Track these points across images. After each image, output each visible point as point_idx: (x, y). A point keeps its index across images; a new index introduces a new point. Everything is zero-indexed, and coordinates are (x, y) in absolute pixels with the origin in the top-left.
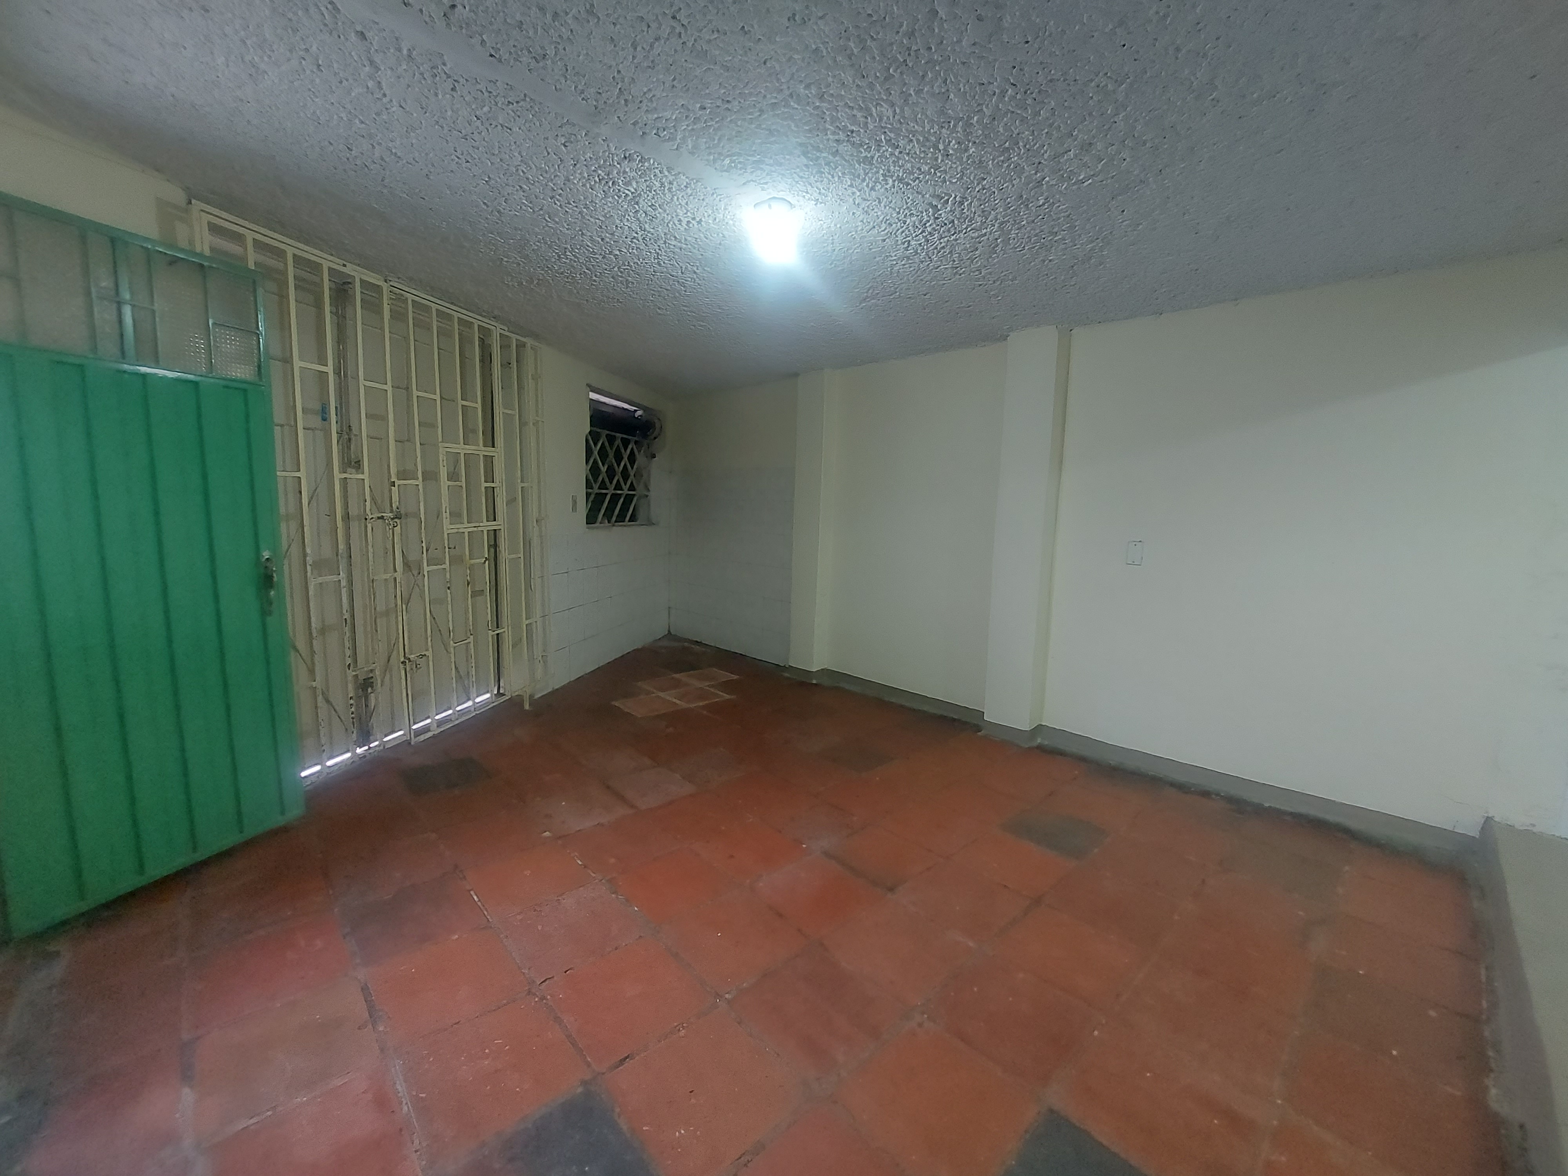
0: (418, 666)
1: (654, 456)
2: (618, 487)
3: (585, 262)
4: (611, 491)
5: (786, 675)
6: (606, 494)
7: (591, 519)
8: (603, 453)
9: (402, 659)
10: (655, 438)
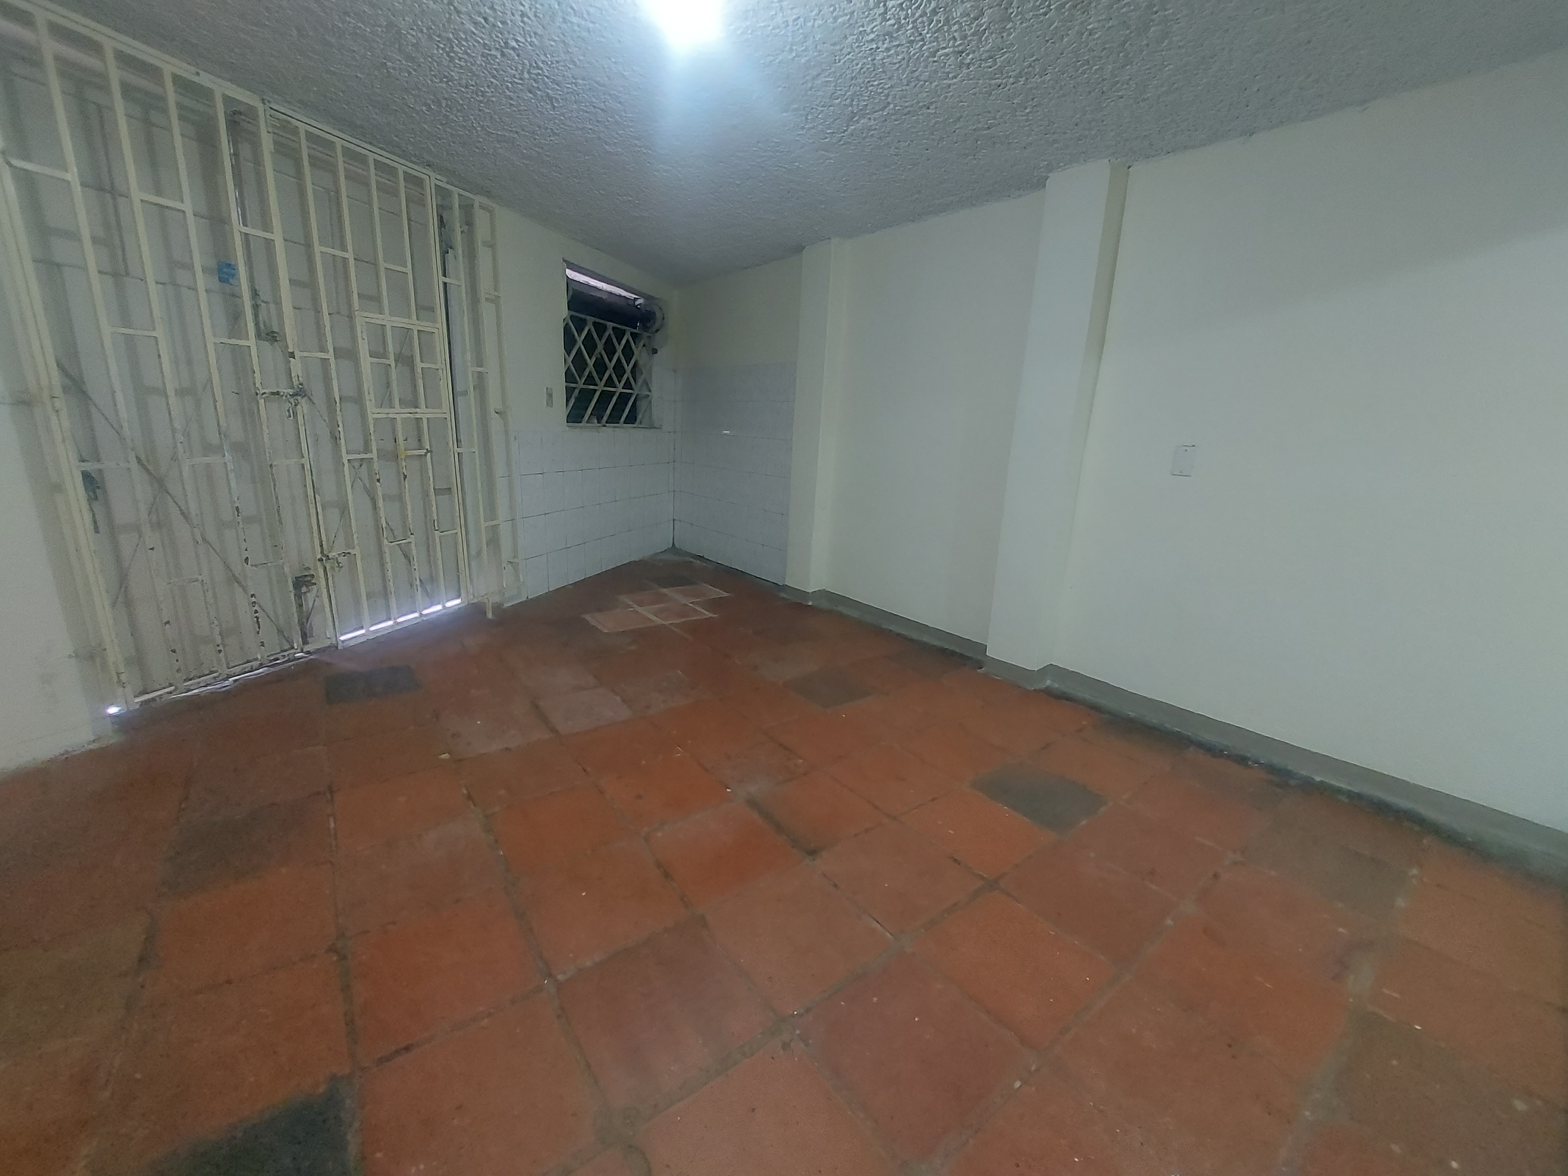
0: (340, 565)
1: (655, 351)
2: (610, 382)
3: (484, 64)
4: (601, 387)
5: (783, 595)
6: (596, 390)
7: (575, 417)
8: (590, 344)
9: (319, 556)
10: (657, 331)
